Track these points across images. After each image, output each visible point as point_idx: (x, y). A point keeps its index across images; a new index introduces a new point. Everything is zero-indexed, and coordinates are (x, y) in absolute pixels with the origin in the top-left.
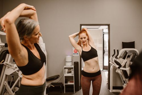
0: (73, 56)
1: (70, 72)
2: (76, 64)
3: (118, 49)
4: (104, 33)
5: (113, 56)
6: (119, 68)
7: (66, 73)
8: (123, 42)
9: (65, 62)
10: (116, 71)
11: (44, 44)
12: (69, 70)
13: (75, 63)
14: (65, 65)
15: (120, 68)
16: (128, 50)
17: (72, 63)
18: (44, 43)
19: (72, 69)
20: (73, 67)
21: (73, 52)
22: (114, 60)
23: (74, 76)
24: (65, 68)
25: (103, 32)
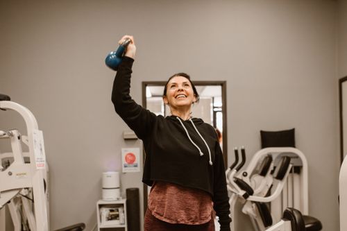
0: (124, 171)
1: (116, 217)
2: (132, 195)
3: (243, 147)
4: (215, 110)
5: (232, 168)
6: (246, 196)
7: (104, 218)
8: (262, 132)
9: (101, 188)
10: (244, 211)
11: (41, 132)
12: (111, 211)
13: (128, 191)
14: (101, 198)
15: (248, 197)
16: (276, 151)
17: (121, 191)
18: (40, 129)
19: (120, 209)
20: (124, 201)
21: (124, 162)
22: (234, 177)
23: (125, 226)
24: (101, 206)
25: (214, 107)
